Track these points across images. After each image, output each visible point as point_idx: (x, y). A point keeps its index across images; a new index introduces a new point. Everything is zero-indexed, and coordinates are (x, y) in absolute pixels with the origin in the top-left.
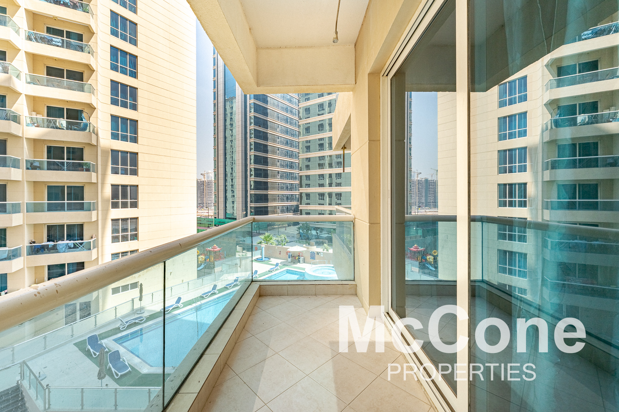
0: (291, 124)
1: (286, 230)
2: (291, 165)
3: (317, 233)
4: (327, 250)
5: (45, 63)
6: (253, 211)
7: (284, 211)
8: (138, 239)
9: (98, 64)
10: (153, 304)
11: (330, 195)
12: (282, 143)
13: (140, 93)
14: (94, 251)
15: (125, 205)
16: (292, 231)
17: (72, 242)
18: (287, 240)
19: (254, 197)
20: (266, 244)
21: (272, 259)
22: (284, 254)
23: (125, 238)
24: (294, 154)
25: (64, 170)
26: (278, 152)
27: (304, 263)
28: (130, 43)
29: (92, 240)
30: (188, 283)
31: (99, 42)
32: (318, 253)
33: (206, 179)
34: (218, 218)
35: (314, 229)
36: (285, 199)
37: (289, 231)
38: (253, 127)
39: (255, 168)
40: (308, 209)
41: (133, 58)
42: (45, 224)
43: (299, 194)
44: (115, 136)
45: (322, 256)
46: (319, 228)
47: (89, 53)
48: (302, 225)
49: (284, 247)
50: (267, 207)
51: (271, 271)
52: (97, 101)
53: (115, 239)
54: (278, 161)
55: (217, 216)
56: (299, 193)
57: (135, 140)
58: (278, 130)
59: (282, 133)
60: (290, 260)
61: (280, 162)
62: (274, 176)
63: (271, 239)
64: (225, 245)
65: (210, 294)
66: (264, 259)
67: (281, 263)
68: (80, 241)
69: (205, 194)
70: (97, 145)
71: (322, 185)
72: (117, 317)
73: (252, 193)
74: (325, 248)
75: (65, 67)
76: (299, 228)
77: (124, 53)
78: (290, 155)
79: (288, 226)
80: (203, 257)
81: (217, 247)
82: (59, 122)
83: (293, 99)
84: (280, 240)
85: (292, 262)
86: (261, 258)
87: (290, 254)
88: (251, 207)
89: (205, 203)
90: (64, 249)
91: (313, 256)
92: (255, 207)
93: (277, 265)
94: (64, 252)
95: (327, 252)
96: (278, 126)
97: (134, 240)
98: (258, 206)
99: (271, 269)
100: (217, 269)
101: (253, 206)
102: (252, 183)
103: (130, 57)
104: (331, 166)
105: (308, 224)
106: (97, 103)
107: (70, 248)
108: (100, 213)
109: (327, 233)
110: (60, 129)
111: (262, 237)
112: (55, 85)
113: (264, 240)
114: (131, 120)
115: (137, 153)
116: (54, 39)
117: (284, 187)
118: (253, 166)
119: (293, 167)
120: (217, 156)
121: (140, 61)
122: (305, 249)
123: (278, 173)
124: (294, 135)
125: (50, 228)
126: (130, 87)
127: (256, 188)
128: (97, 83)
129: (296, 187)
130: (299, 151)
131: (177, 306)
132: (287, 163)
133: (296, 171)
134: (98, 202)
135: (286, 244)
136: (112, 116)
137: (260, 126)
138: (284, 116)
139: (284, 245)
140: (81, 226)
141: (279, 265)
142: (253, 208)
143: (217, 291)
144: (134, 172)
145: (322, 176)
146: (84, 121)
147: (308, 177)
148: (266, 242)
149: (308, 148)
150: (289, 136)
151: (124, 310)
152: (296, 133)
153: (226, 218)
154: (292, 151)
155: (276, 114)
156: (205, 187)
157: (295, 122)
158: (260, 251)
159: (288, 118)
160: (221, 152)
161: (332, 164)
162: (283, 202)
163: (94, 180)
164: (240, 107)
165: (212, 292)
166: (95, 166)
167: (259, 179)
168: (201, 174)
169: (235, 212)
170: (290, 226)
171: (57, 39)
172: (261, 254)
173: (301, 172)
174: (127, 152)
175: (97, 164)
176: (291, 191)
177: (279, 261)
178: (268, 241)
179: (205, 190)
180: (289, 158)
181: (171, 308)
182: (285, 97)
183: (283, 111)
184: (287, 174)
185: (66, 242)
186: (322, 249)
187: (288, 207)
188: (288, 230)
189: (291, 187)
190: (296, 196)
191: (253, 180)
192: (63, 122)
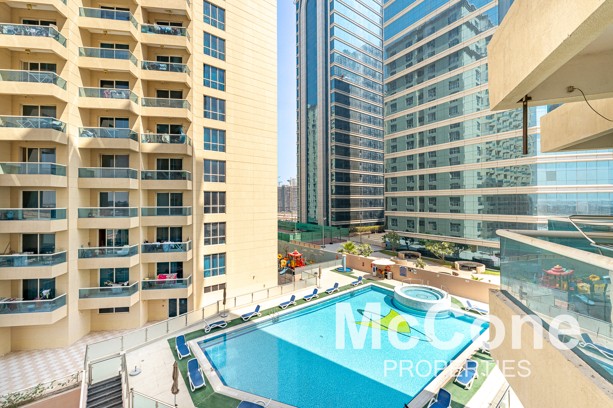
0: (374, 123)
1: (369, 237)
2: (375, 168)
3: (407, 243)
4: (422, 267)
5: (156, 87)
6: (334, 216)
7: (367, 217)
8: (225, 243)
9: (193, 82)
10: (236, 308)
11: (422, 199)
12: (365, 145)
13: (228, 105)
14: (189, 253)
15: (215, 210)
16: (376, 239)
17: (173, 243)
18: (371, 250)
19: (336, 201)
20: (348, 254)
21: (354, 271)
22: (367, 267)
23: (215, 242)
24: (378, 156)
25: (167, 179)
26: (360, 154)
27: (392, 279)
28: (220, 58)
29: (187, 243)
30: (268, 291)
31: (195, 62)
32: (410, 269)
33: (292, 185)
34: (301, 222)
35: (403, 239)
36: (368, 203)
37: (373, 239)
38: (334, 131)
39: (336, 173)
40: (395, 215)
41: (221, 73)
42: (155, 226)
43: (384, 199)
44: (207, 147)
45: (416, 273)
46: (408, 238)
47: (186, 72)
48: (389, 233)
49: (368, 257)
50: (349, 212)
51: (353, 285)
52: (192, 116)
53: (207, 242)
54: (361, 164)
55: (300, 221)
56: (384, 197)
57: (223, 149)
58: (360, 131)
59: (365, 134)
60: (375, 274)
61: (362, 165)
62: (356, 180)
63: (353, 247)
64: (306, 250)
65: (288, 305)
66: (345, 269)
67: (365, 276)
68: (179, 243)
69: (291, 198)
70: (193, 156)
71: (411, 189)
72: (204, 318)
73: (333, 198)
74: (420, 264)
75: (169, 89)
76: (385, 237)
77: (215, 69)
78: (374, 156)
79: (372, 233)
80: (285, 261)
81: (298, 252)
82: (164, 137)
83: (377, 97)
84: (363, 249)
85: (377, 276)
86: (342, 268)
87: (375, 267)
88: (332, 212)
89: (291, 207)
90: (167, 249)
91: (404, 272)
92: (336, 212)
93: (360, 279)
94: (168, 252)
95: (422, 269)
96: (361, 127)
97: (222, 243)
98: (339, 211)
99: (353, 283)
100: (297, 277)
101: (335, 211)
102: (334, 188)
103: (220, 72)
104: (422, 166)
105: (396, 232)
106: (192, 118)
107: (172, 248)
108: (195, 217)
109: (419, 243)
110: (165, 143)
111: (343, 244)
112: (161, 105)
113: (345, 249)
114: (220, 131)
115: (225, 162)
116: (161, 65)
117: (367, 191)
118: (334, 171)
119: (376, 170)
120: (300, 162)
121: (228, 75)
122: (394, 263)
123: (361, 176)
124: (377, 135)
125: (159, 229)
126: (220, 99)
127: (337, 193)
128: (192, 99)
129: (380, 191)
130: (383, 152)
131: (256, 315)
132: (371, 166)
133: (380, 174)
134: (193, 207)
135: (370, 255)
136: (205, 128)
137: (341, 129)
138: (367, 116)
139: (368, 255)
140: (180, 229)
141: (363, 278)
142: (334, 213)
143: (295, 303)
144: (223, 180)
145: (411, 178)
146: (183, 134)
147: (394, 179)
148: (347, 251)
149: (394, 148)
150: (373, 136)
151: (211, 312)
152: (380, 132)
153: (308, 223)
154: (376, 152)
155: (358, 114)
156: (291, 192)
157: (379, 121)
158: (341, 260)
159: (372, 117)
160: (304, 158)
161: (424, 164)
162: (365, 207)
163: (189, 188)
164: (321, 112)
165: (290, 304)
166: (191, 174)
167: (340, 184)
168: (288, 181)
169: (317, 217)
170: (374, 233)
171: (163, 65)
172: (343, 264)
173: (386, 175)
174: (217, 161)
175: (192, 173)
176: (375, 195)
177: (362, 274)
178: (350, 249)
179: (291, 195)
180: (373, 160)
181: (251, 316)
182: (368, 96)
183: (366, 111)
184: (370, 178)
185: (169, 243)
186: (415, 265)
187: (371, 213)
188: (372, 237)
189: (375, 191)
190: (380, 201)
191: (335, 184)
192: (167, 137)
